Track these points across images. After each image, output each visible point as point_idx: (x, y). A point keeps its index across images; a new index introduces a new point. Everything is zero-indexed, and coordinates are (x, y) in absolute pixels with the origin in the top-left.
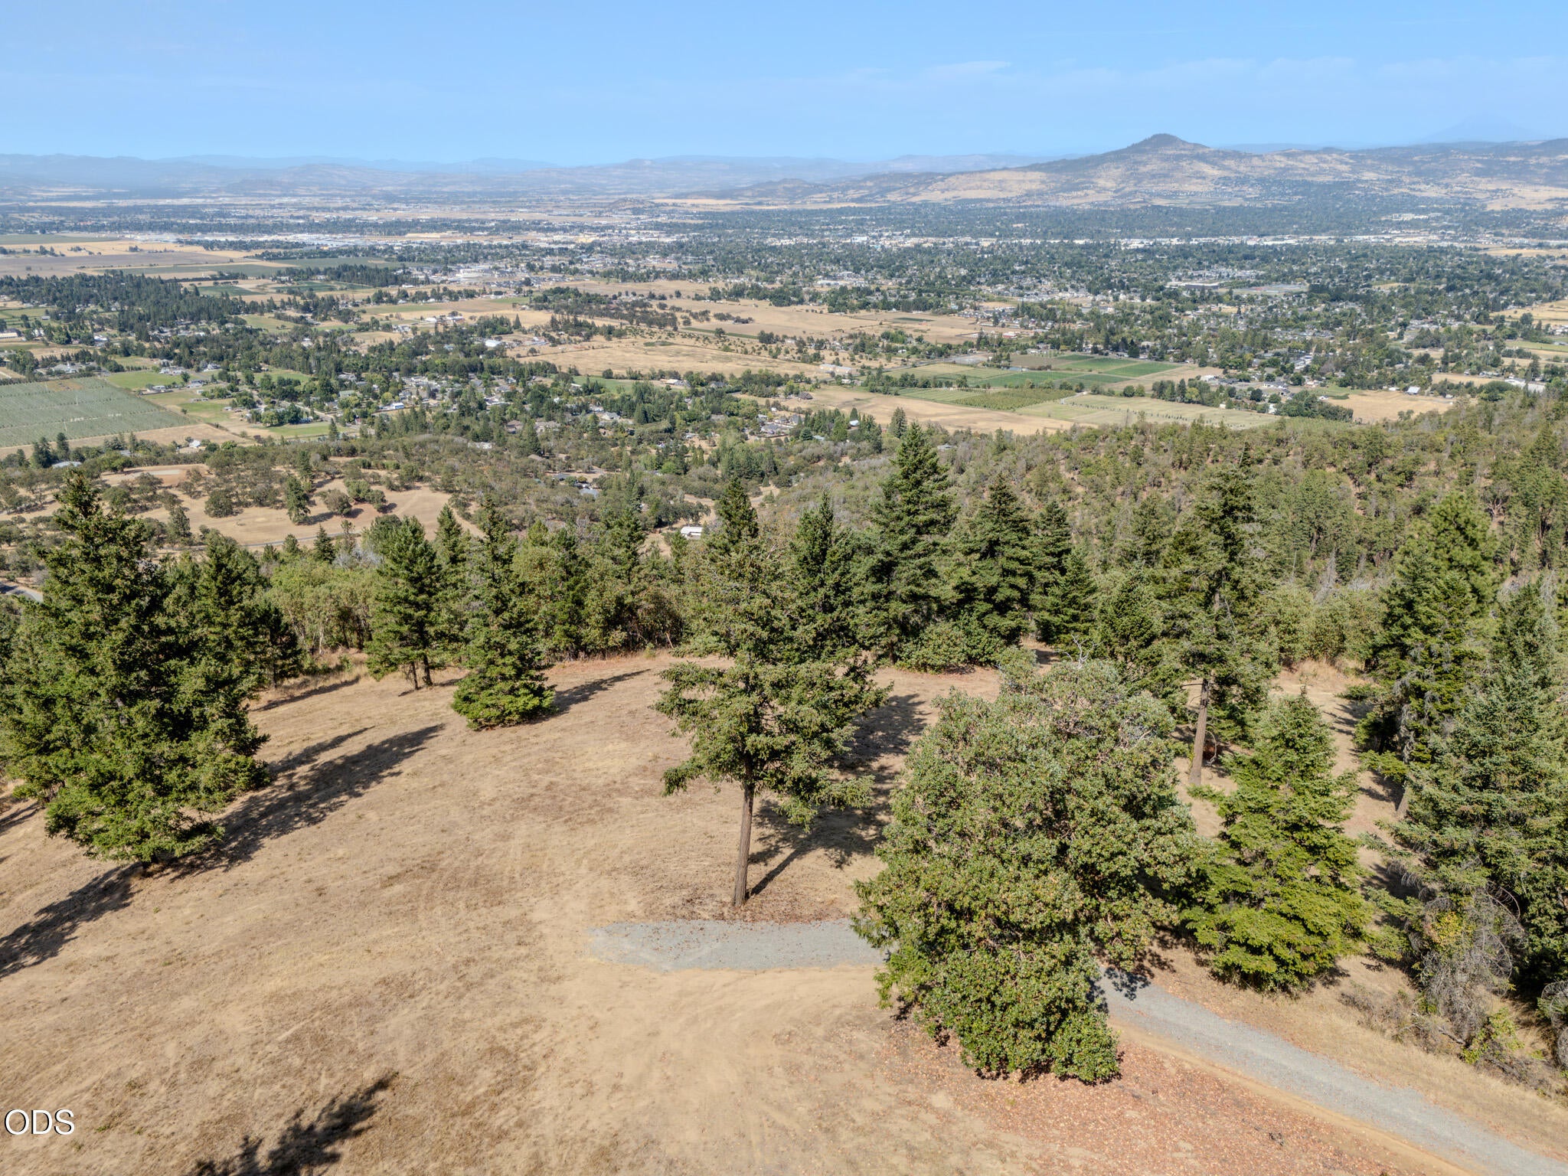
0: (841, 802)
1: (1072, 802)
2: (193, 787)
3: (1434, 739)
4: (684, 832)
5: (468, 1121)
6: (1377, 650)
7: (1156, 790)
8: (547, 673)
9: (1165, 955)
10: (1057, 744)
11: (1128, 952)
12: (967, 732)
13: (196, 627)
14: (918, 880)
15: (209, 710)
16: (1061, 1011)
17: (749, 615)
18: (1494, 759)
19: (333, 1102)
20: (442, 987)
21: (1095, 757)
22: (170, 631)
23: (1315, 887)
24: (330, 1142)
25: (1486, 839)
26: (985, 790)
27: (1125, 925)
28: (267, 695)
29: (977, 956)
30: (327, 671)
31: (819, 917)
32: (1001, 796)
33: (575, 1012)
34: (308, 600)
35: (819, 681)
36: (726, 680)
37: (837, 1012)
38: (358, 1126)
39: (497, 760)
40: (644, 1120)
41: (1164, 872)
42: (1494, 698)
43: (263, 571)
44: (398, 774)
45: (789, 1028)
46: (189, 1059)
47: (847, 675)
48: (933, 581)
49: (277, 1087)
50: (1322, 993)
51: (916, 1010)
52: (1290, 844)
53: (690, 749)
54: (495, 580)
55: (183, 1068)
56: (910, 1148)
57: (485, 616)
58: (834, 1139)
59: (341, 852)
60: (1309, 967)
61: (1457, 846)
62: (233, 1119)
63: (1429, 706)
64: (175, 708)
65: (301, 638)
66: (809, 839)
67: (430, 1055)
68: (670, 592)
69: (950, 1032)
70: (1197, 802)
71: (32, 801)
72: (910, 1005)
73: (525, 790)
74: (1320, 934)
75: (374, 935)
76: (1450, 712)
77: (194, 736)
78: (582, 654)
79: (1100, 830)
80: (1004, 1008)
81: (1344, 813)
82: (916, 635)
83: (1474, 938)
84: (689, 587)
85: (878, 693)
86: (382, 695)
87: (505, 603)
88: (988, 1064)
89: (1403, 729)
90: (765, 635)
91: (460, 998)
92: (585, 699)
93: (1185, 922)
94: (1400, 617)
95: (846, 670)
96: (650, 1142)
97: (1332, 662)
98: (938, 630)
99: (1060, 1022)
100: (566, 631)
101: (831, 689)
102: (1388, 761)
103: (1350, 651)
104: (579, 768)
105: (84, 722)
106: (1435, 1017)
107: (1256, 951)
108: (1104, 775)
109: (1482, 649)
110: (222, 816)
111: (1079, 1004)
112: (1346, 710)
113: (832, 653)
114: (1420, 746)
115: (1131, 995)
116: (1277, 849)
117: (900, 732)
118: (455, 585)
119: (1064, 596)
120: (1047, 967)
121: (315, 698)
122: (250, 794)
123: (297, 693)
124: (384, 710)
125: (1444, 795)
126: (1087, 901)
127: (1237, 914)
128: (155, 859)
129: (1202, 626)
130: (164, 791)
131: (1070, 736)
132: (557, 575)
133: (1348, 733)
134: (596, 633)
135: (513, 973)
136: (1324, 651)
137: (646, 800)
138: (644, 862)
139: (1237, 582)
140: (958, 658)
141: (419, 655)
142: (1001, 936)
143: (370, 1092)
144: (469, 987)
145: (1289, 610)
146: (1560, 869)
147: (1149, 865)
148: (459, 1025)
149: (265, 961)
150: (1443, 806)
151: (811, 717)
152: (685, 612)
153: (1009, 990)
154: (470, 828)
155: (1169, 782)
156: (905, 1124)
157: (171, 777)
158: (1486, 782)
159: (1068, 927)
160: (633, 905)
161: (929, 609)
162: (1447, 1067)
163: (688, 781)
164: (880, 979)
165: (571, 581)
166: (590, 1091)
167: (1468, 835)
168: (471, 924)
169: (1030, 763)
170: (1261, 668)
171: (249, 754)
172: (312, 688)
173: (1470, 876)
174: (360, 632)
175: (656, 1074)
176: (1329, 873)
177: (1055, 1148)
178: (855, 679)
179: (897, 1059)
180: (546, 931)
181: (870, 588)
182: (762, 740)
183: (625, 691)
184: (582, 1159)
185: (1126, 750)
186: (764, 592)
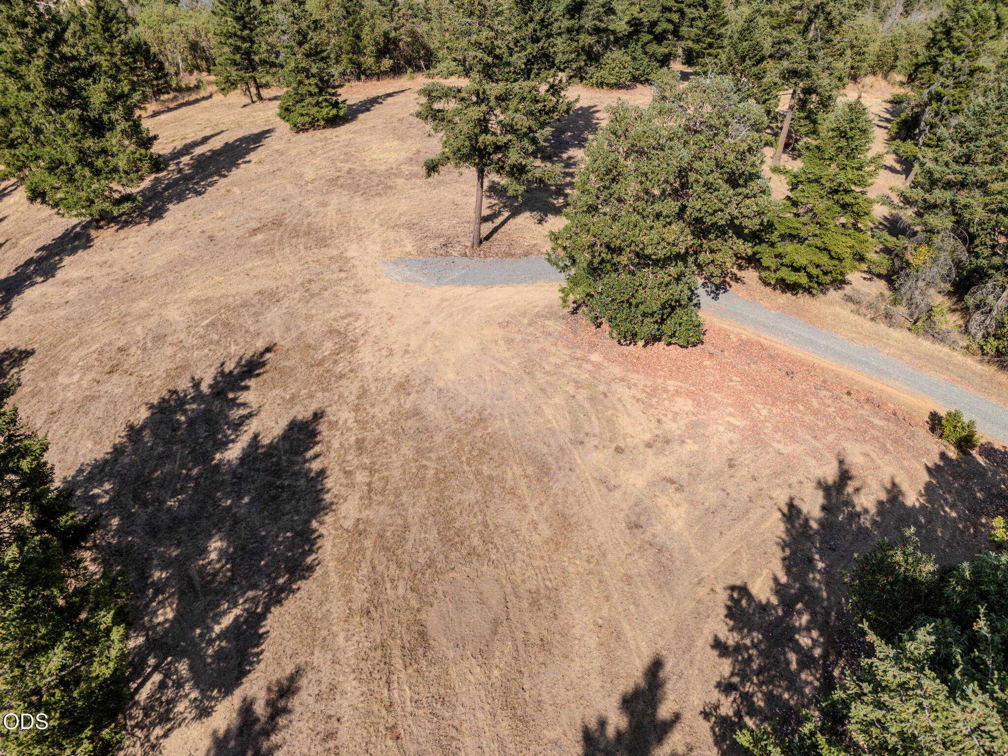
0: (541, 181)
1: (692, 177)
2: (115, 170)
3: (942, 131)
4: (439, 201)
5: (321, 369)
6: (918, 66)
7: (749, 168)
8: (339, 91)
9: (740, 274)
10: (686, 138)
11: (717, 272)
12: (627, 130)
13: (91, 55)
14: (588, 231)
15: (114, 116)
16: (671, 307)
17: (478, 45)
18: (977, 144)
19: (241, 358)
20: (296, 296)
21: (711, 147)
22: (74, 58)
23: (842, 230)
24: (243, 380)
25: (959, 197)
26: (636, 170)
27: (718, 256)
28: (152, 107)
29: (623, 276)
30: (189, 89)
31: (526, 254)
32: (646, 174)
33: (379, 310)
34: (166, 35)
35: (529, 96)
36: (463, 95)
37: (536, 310)
38: (257, 372)
39: (313, 153)
40: (424, 368)
41: (746, 222)
42: (989, 100)
43: (130, 12)
44: (249, 162)
45: (507, 319)
46: (151, 335)
47: (548, 91)
48: (612, 17)
49: (206, 351)
50: (833, 294)
51: (584, 308)
52: (830, 203)
53: (440, 145)
54: (296, 19)
55: (148, 340)
56: (576, 382)
57: (292, 47)
58: (533, 378)
59: (220, 214)
60: (828, 279)
61: (938, 202)
62: (185, 367)
63: (944, 107)
64: (91, 115)
65: (167, 64)
66: (520, 206)
67: (294, 334)
68: (422, 28)
69: (603, 320)
70: (775, 177)
71: (13, 180)
72: (580, 306)
73: (333, 174)
74: (839, 259)
75: (249, 265)
76: (957, 111)
77: (108, 135)
78: (363, 77)
79: (708, 195)
80: (637, 306)
81: (870, 181)
82: (597, 61)
83: (935, 260)
84: (435, 24)
85: (569, 104)
86: (230, 106)
87: (305, 36)
88: (625, 337)
89: (923, 124)
90: (490, 60)
91: (308, 302)
92: (368, 110)
93: (755, 254)
94: (940, 41)
95: (547, 87)
96: (428, 380)
97: (885, 77)
98: (613, 56)
99: (670, 313)
100: (350, 59)
101: (537, 101)
102: (908, 147)
103: (899, 68)
104: (368, 159)
105: (33, 125)
106: (899, 307)
107: (796, 270)
108: (716, 159)
109: (991, 64)
110: (139, 189)
111: (683, 303)
112: (888, 111)
113: (538, 74)
114: (931, 136)
115: (716, 298)
116: (821, 205)
117: (583, 132)
118: (267, 23)
119: (704, 29)
120: (665, 281)
121: (184, 110)
122: (153, 176)
123: (172, 105)
124: (232, 118)
125: (938, 168)
126: (695, 241)
127: (789, 248)
128: (102, 218)
129: (800, 48)
130: (97, 172)
131: (696, 132)
132: (339, 14)
133: (886, 128)
134: (371, 61)
135: (338, 288)
136: (881, 68)
137: (414, 180)
138: (415, 221)
139: (829, 14)
140: (625, 78)
141: (250, 77)
142: (638, 264)
143: (262, 354)
144: (312, 296)
145: (862, 37)
146: (1001, 216)
147: (737, 218)
148: (309, 318)
149: (185, 280)
150: (937, 176)
151: (523, 122)
152: (434, 44)
153: (641, 295)
154: (300, 199)
155: (758, 163)
156: (574, 370)
157: (99, 163)
158: (968, 159)
159: (681, 257)
160: (409, 248)
161: (608, 40)
162: (900, 335)
163: (441, 168)
164: (563, 290)
165: (350, 20)
166: (391, 353)
167: (948, 195)
168: (309, 259)
169: (667, 151)
170: (835, 82)
171: (147, 149)
172: (181, 101)
173: (942, 221)
174: (207, 59)
175: (429, 344)
176: (852, 221)
177: (660, 381)
178: (553, 94)
179: (571, 336)
180: (356, 263)
181: (566, 23)
182: (489, 138)
183: (394, 104)
184: (389, 388)
185: (732, 141)
186: (489, 27)
